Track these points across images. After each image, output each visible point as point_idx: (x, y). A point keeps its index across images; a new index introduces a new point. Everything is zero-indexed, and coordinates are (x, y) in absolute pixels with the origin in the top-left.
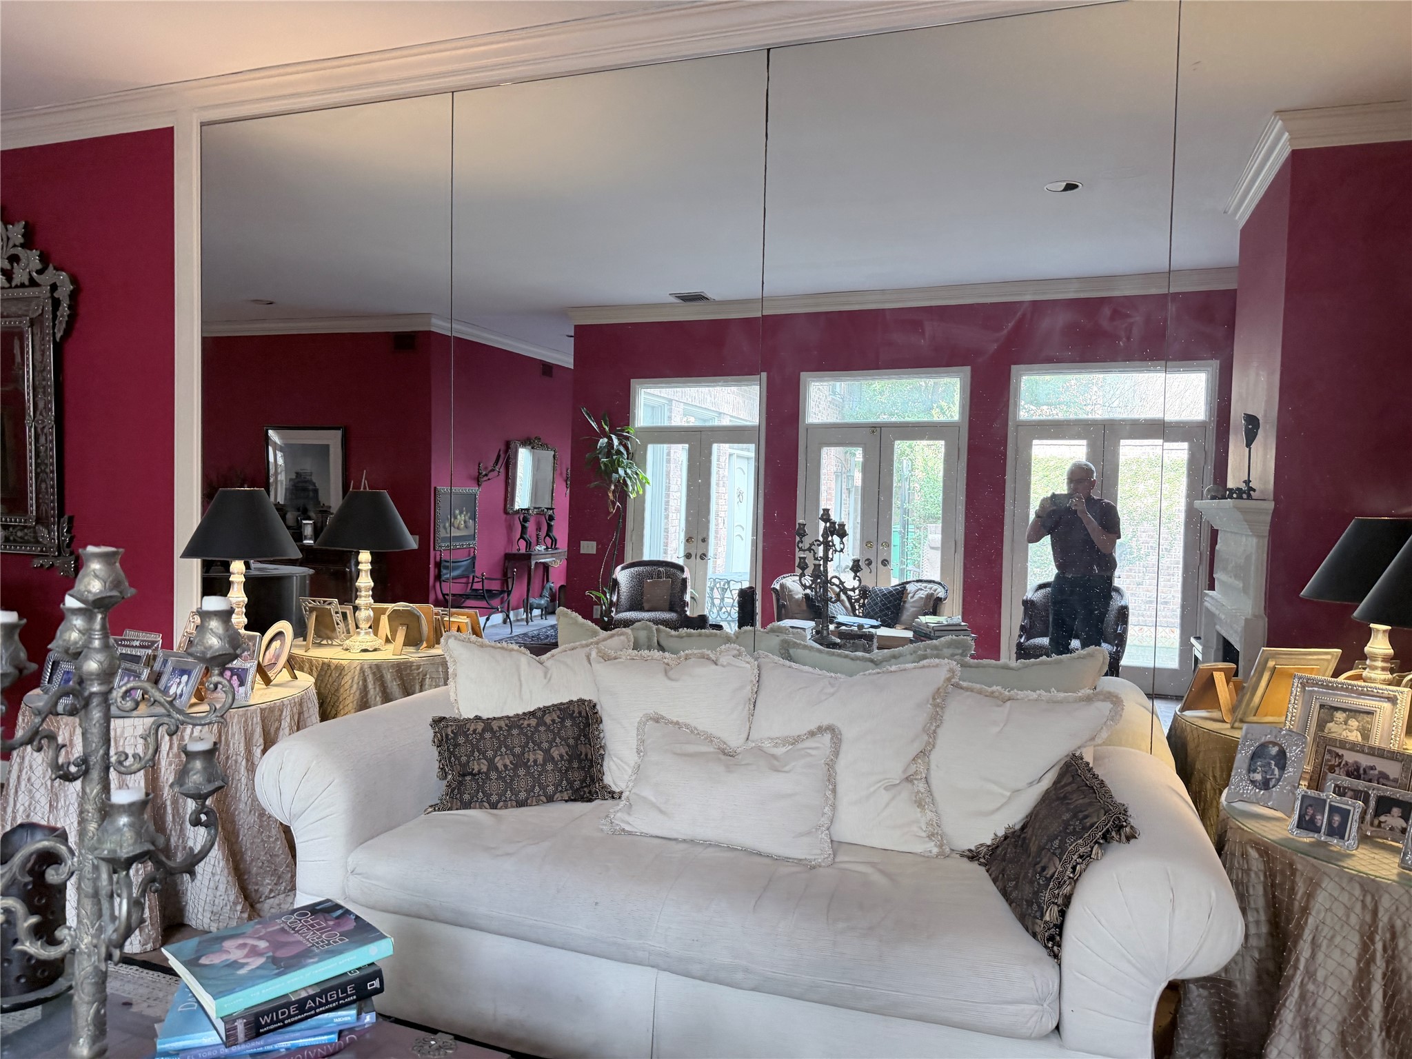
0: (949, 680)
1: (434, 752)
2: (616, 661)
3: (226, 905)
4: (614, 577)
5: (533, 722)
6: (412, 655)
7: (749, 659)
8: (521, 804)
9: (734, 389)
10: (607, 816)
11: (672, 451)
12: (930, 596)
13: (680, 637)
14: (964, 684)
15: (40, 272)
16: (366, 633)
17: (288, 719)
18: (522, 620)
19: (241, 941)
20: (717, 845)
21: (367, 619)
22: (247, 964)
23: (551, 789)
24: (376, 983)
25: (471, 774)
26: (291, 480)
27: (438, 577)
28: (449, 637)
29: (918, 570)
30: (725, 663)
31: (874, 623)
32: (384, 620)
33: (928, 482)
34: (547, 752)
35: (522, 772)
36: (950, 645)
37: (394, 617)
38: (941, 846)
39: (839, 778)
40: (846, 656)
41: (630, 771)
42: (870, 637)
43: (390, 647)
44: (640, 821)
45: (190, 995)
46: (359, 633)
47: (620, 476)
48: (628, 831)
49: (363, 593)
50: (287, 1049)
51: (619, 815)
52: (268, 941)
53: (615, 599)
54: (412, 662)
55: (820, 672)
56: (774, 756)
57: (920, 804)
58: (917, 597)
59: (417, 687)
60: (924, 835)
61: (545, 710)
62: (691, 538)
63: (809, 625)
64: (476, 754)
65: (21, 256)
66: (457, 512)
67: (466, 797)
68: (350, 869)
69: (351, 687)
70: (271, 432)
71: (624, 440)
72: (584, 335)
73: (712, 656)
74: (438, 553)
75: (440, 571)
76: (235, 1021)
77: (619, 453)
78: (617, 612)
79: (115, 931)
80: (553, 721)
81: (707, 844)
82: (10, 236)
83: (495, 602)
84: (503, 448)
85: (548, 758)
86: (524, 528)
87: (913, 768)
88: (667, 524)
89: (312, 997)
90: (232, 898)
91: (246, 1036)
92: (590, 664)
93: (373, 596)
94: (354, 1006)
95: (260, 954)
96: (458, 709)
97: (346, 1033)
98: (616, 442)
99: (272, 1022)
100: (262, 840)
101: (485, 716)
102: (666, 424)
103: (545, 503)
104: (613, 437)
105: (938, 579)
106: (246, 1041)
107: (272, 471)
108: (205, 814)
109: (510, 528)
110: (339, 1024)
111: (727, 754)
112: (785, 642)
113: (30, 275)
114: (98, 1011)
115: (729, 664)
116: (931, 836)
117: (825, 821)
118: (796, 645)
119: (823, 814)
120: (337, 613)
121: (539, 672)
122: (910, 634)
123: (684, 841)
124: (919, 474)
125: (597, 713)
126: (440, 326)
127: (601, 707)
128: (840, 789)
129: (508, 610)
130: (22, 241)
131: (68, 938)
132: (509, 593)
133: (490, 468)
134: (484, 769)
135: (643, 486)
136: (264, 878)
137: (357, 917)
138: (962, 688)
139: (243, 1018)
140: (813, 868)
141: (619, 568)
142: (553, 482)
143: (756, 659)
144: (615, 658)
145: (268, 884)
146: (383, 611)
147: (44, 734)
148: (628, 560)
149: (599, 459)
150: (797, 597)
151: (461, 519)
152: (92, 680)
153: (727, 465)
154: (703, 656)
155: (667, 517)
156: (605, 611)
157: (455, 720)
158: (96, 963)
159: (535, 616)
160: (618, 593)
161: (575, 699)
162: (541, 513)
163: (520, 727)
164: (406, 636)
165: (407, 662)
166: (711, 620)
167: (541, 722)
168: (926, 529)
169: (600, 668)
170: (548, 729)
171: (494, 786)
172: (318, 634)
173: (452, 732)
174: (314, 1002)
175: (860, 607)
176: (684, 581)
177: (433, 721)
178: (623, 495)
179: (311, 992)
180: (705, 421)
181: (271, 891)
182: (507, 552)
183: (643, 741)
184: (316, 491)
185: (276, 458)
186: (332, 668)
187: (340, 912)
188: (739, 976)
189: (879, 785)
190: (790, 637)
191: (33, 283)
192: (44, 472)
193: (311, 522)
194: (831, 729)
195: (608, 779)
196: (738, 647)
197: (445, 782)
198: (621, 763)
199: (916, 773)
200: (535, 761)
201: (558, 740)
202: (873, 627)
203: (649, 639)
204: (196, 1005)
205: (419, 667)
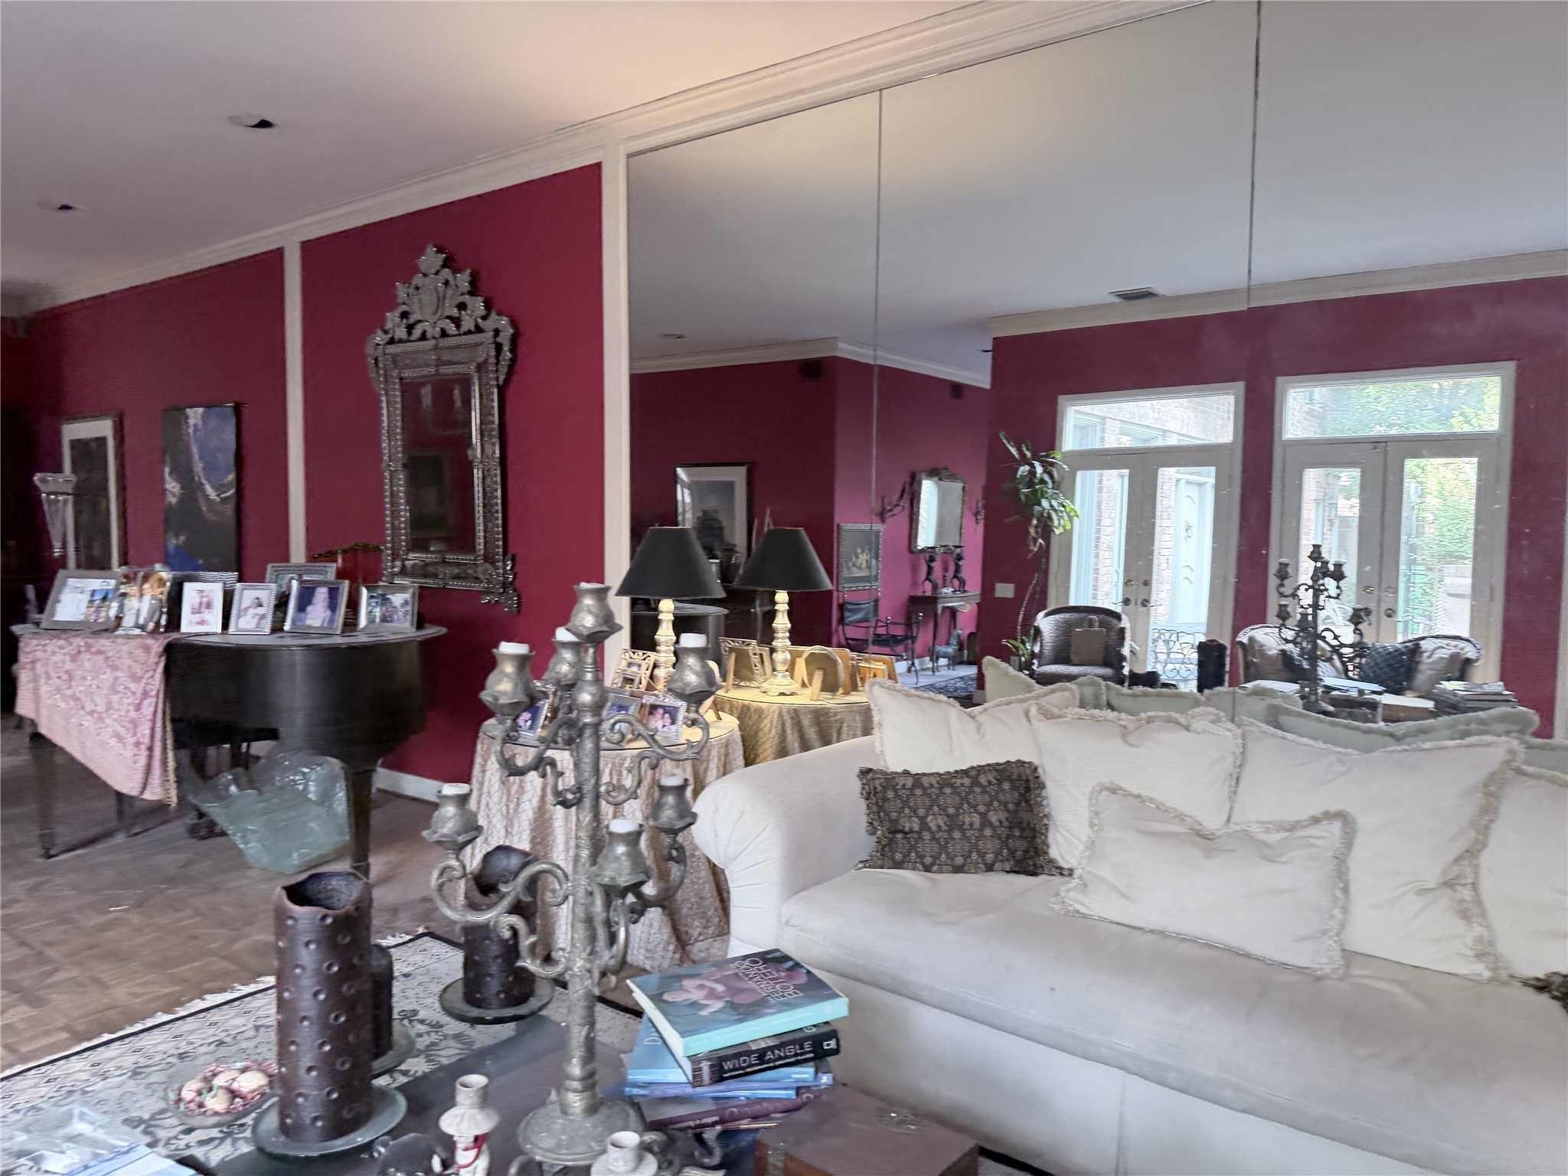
0: (1507, 763)
1: (862, 805)
2: (1062, 720)
3: (659, 944)
4: (1036, 624)
5: (967, 781)
6: (829, 701)
7: (1230, 725)
8: (958, 869)
9: (1184, 401)
10: (1057, 894)
11: (1105, 479)
12: (1454, 657)
13: (1134, 696)
14: (1530, 769)
15: (484, 318)
16: (784, 676)
17: (716, 760)
18: (927, 669)
19: (699, 982)
20: (1193, 940)
21: (784, 662)
22: (707, 1006)
23: (990, 857)
24: (833, 1044)
25: (902, 831)
26: (698, 518)
27: (841, 620)
28: (873, 684)
29: (1429, 623)
30: (1199, 730)
31: (1376, 687)
32: (801, 665)
33: (1446, 511)
34: (983, 816)
35: (957, 835)
36: (1503, 718)
37: (812, 659)
38: (1495, 970)
39: (1352, 876)
40: (1356, 728)
41: (1081, 847)
42: (1373, 706)
43: (807, 692)
44: (1098, 905)
45: (654, 1030)
46: (776, 676)
47: (1044, 509)
48: (1083, 914)
49: (780, 635)
50: (748, 1098)
51: (1072, 894)
52: (725, 985)
53: (1037, 649)
54: (829, 709)
55: (1324, 746)
56: (1265, 844)
57: (1465, 916)
58: (1436, 656)
59: (835, 735)
60: (1470, 953)
61: (980, 769)
62: (1130, 581)
63: (1291, 688)
64: (907, 811)
65: (467, 302)
66: (859, 551)
67: (898, 856)
68: (784, 919)
69: (770, 731)
70: (679, 471)
71: (1048, 466)
72: (1003, 349)
73: (1182, 720)
74: (841, 594)
75: (842, 614)
76: (700, 1061)
77: (1042, 482)
78: (1040, 665)
79: (612, 957)
80: (990, 782)
81: (1182, 938)
82: (459, 284)
83: (899, 649)
84: (908, 480)
85: (986, 822)
86: (930, 569)
87: (1456, 870)
88: (1097, 564)
89: (771, 1049)
90: (665, 937)
91: (711, 1079)
92: (1029, 721)
93: (790, 638)
94: (812, 1064)
95: (719, 998)
96: (884, 761)
97: (803, 1091)
98: (1039, 469)
99: (735, 1069)
100: (692, 882)
101: (914, 771)
102: (1098, 446)
103: (952, 541)
104: (1037, 464)
105: (1465, 634)
106: (710, 1084)
107: (680, 510)
108: (676, 849)
109: (915, 569)
110: (798, 1080)
111: (1202, 837)
112: (1272, 707)
113: (476, 321)
114: (588, 1034)
115: (1204, 731)
116: (1480, 956)
117: (1334, 925)
118: (1287, 712)
119: (1332, 917)
120: (755, 654)
121: (971, 726)
122: (1429, 704)
123: (1152, 931)
124: (1432, 501)
125: (1037, 777)
126: (846, 350)
127: (1044, 769)
128: (1354, 889)
129: (913, 658)
130: (468, 289)
131: (563, 960)
132: (914, 639)
133: (895, 503)
134: (916, 828)
135: (1071, 519)
136: (693, 920)
137: (809, 972)
138: (1525, 774)
139: (709, 1060)
140: (1319, 979)
141: (1041, 614)
142: (962, 517)
143: (1239, 726)
144: (1060, 717)
145: (698, 927)
146: (799, 654)
147: (547, 761)
148: (1051, 606)
149: (1019, 490)
150: (1270, 653)
151: (863, 558)
152: (585, 711)
153: (1173, 493)
154: (1170, 720)
155: (1097, 556)
156: (1025, 662)
157: (883, 773)
158: (590, 987)
159: (941, 666)
160: (1041, 643)
161: (1013, 759)
162: (948, 551)
163: (952, 785)
164: (823, 681)
165: (824, 709)
166: (1164, 679)
167: (975, 782)
168: (1441, 570)
169: (1043, 728)
170: (984, 792)
171: (928, 848)
172: (737, 675)
173: (881, 785)
174: (773, 1053)
175: (1355, 667)
176: (1122, 631)
177: (861, 772)
178: (1046, 530)
179: (771, 1043)
180: (1146, 441)
181: (700, 934)
182: (913, 594)
183: (1097, 814)
184: (721, 529)
185: (684, 496)
186: (752, 710)
187: (790, 964)
188: (1228, 1094)
189: (1407, 888)
190: (1279, 702)
191: (479, 329)
192: (490, 512)
193: (718, 561)
194: (1341, 815)
195: (1054, 853)
196: (1216, 712)
197: (874, 839)
198: (1068, 835)
199: (1458, 877)
200: (971, 825)
201: (996, 804)
202: (1374, 692)
203: (1097, 696)
204: (660, 1040)
205: (836, 714)
